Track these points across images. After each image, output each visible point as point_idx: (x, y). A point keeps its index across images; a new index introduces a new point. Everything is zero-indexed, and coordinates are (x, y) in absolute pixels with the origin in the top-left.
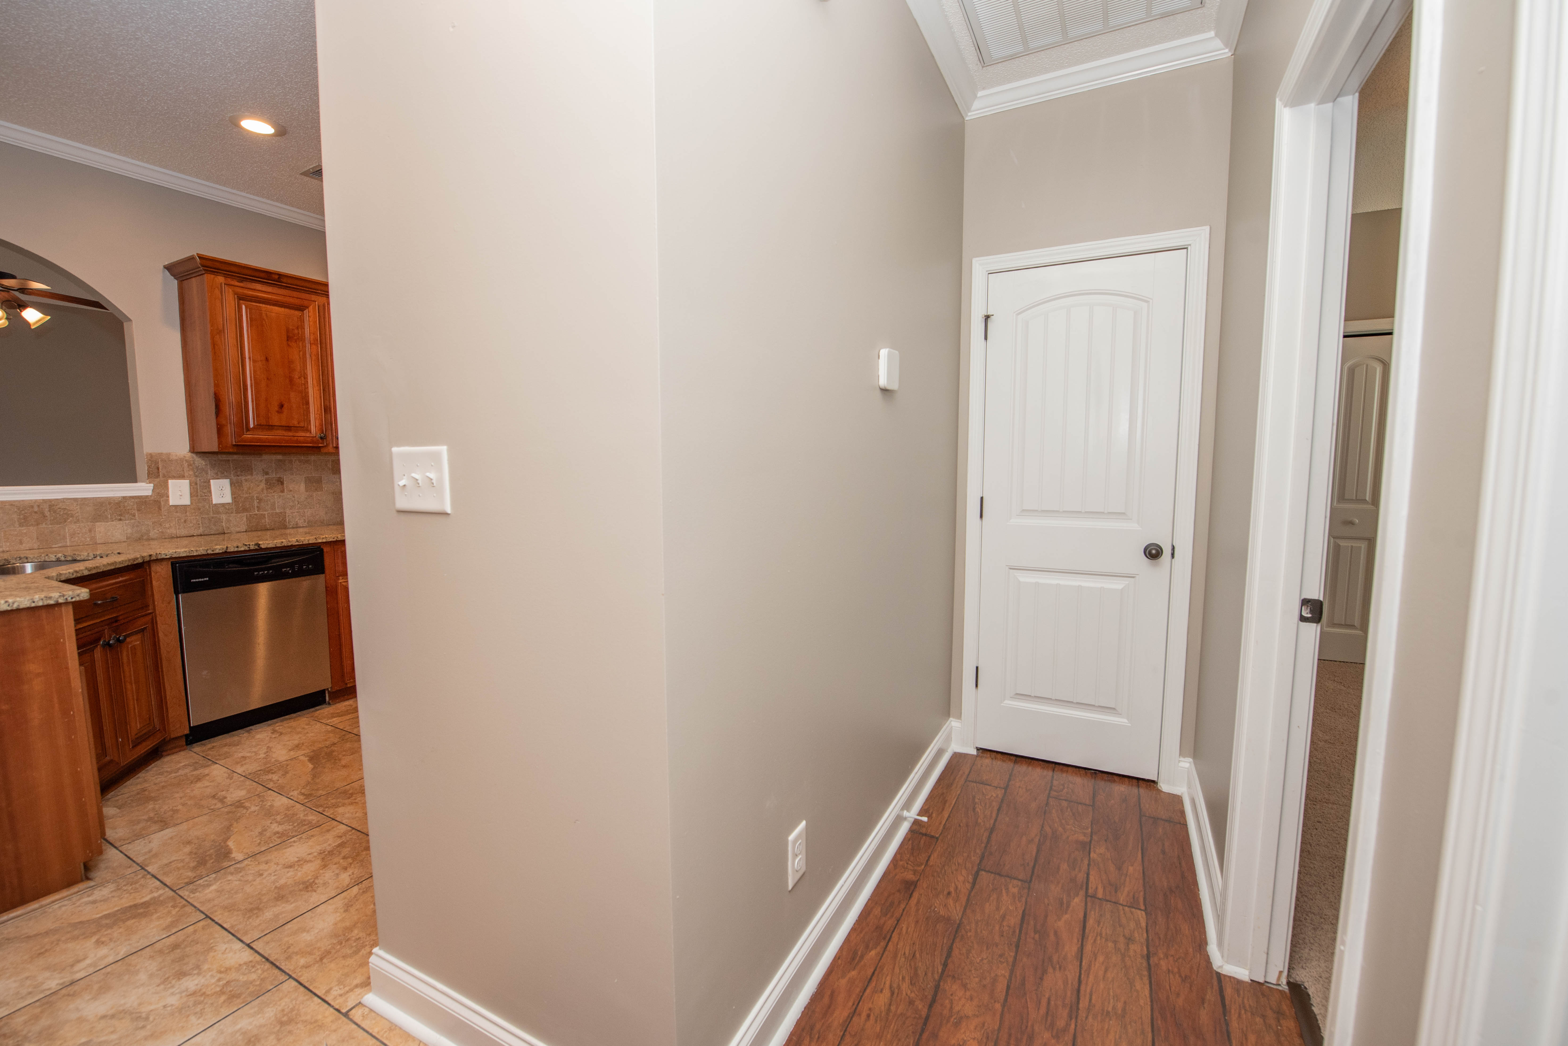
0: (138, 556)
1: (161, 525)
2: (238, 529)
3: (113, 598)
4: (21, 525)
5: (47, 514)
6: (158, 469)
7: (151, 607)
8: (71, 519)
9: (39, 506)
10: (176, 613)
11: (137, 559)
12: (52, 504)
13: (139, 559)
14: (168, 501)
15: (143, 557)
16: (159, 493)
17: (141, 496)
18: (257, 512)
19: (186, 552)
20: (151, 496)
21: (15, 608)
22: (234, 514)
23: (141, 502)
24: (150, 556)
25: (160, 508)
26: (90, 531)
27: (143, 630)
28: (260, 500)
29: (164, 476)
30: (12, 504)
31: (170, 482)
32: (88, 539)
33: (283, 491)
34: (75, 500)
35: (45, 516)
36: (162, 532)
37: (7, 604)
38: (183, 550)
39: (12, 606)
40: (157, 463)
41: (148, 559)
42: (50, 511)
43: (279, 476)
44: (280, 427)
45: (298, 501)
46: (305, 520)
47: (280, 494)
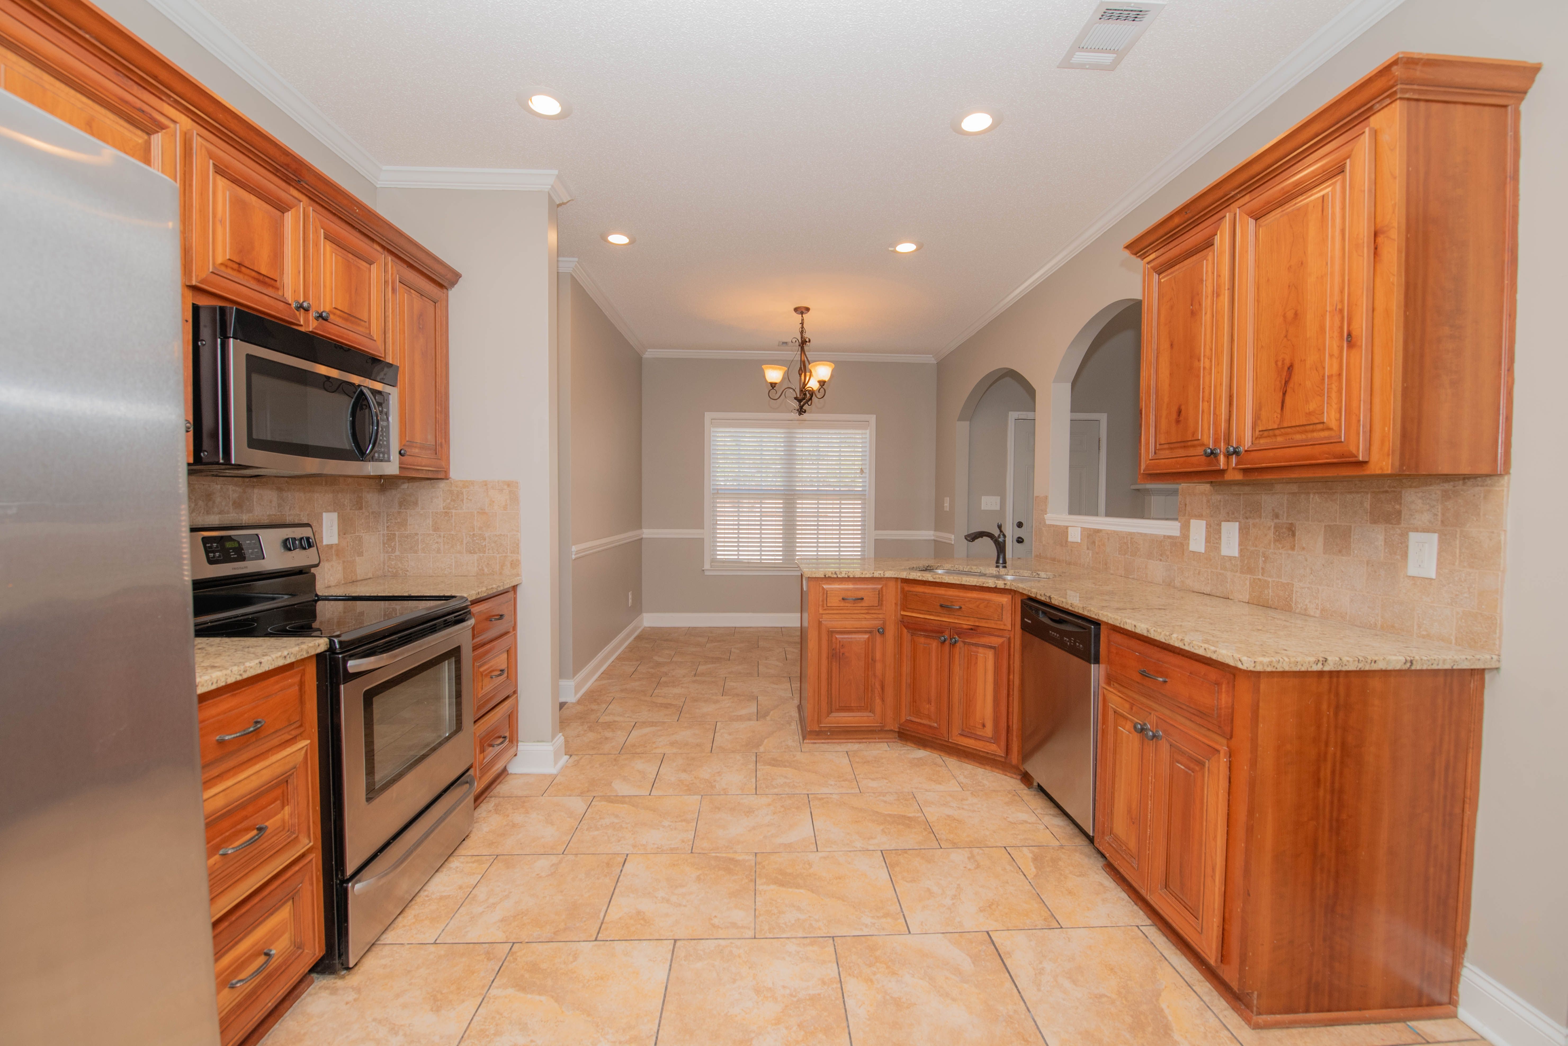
1: (1183, 573)
2: (1241, 597)
6: (1186, 505)
8: (1138, 553)
14: (1189, 545)
16: (1184, 534)
17: (1173, 536)
18: (1260, 577)
20: (1179, 537)
22: (1238, 574)
23: (1173, 543)
25: (1183, 554)
26: (1146, 567)
27: (991, 648)
28: (1266, 558)
29: (1189, 514)
30: (1117, 533)
31: (1192, 521)
32: (1145, 576)
33: (1293, 548)
34: (1141, 534)
36: (1183, 582)
40: (1185, 498)
43: (1290, 522)
44: (1179, 445)
45: (1311, 569)
46: (1317, 604)
47: (1290, 552)
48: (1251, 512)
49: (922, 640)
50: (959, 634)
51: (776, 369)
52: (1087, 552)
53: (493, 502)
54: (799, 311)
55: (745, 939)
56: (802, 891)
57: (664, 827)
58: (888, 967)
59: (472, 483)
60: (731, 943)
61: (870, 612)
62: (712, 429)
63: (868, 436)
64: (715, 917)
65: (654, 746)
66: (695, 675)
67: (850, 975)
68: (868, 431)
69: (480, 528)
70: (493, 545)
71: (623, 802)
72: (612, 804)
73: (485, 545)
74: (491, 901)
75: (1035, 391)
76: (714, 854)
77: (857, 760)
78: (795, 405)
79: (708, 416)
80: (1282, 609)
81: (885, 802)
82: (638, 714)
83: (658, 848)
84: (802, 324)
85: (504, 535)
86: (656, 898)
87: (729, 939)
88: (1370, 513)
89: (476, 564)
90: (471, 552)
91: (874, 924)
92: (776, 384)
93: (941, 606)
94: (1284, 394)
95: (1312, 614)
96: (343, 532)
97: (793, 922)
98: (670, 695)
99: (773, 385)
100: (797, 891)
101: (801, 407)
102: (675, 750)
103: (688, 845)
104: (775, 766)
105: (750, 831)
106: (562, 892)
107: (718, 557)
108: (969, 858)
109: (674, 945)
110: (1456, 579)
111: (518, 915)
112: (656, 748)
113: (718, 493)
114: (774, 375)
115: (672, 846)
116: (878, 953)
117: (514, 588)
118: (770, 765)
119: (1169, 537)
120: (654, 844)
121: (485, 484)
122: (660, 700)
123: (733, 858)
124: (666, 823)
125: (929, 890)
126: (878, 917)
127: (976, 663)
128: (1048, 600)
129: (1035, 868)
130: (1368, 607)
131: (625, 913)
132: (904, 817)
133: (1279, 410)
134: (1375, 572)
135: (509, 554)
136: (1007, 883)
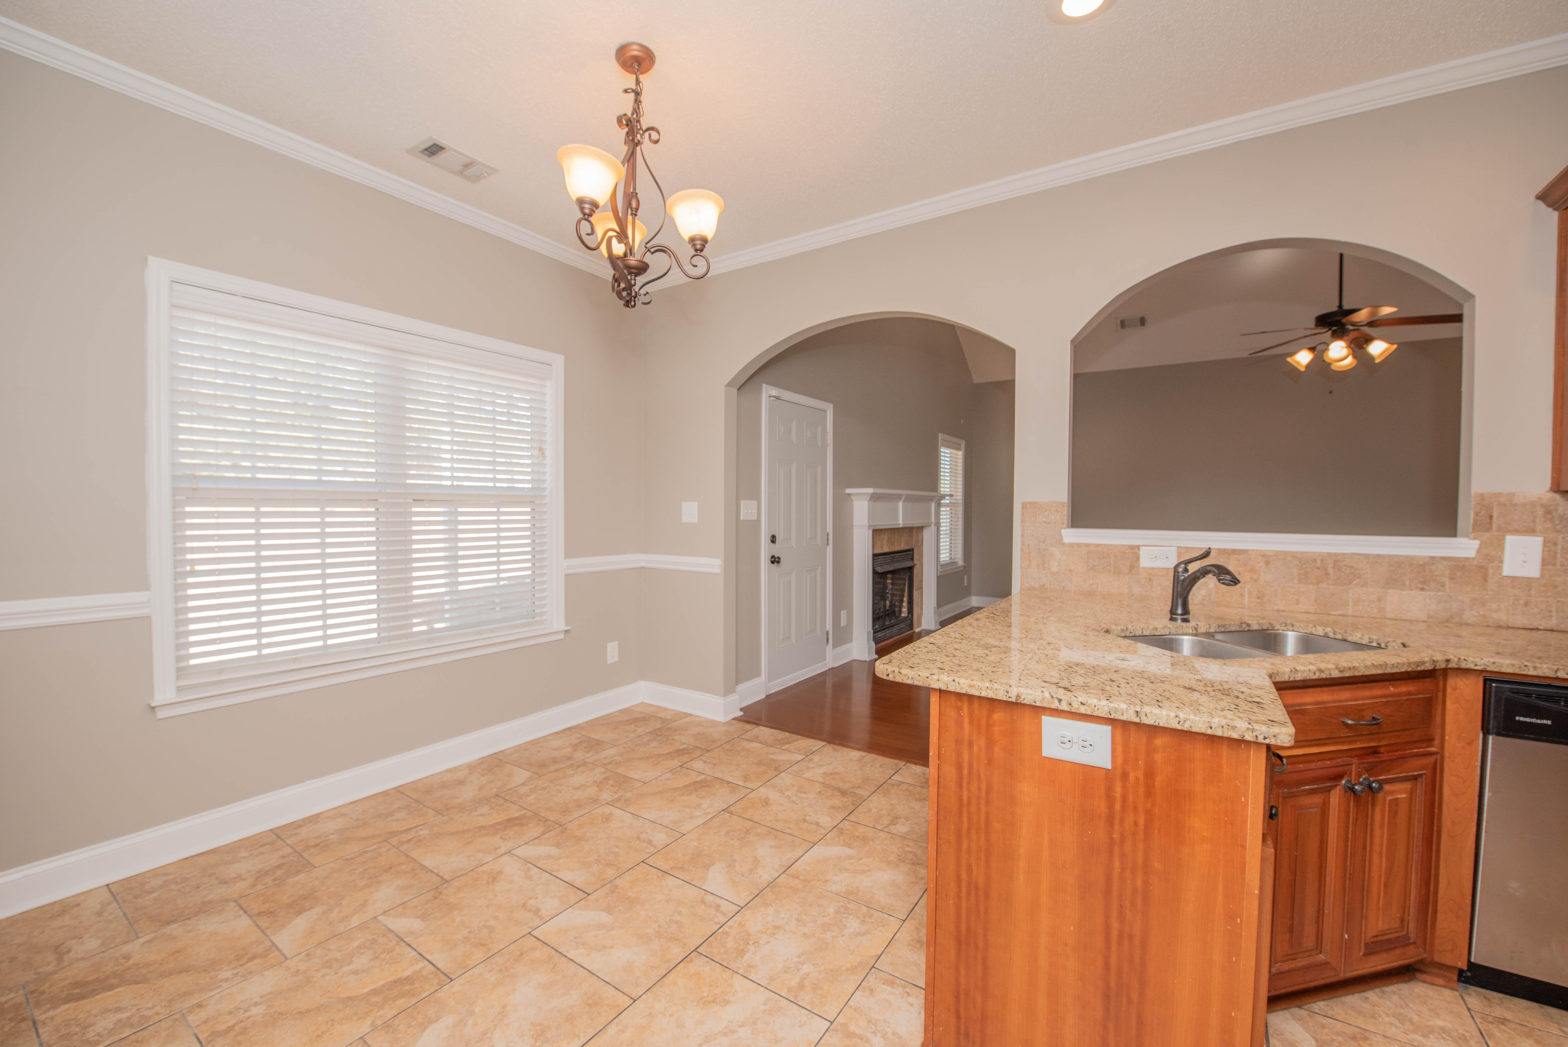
0: (1427, 659)
1: (1483, 604)
3: (1374, 719)
4: (1300, 582)
5: (1331, 571)
6: (1491, 517)
7: (1437, 742)
8: (1357, 580)
9: (1322, 560)
10: (1479, 764)
11: (1424, 663)
12: (1337, 560)
13: (1427, 665)
14: (1499, 568)
15: (1434, 661)
16: (1487, 555)
17: (1458, 558)
19: (1513, 665)
20: (1473, 559)
21: (1186, 729)
23: (1458, 566)
24: (1448, 661)
25: (1485, 579)
26: (1379, 600)
27: (1415, 778)
29: (1500, 529)
30: (1294, 555)
31: (1510, 539)
32: (1375, 611)
34: (1366, 556)
35: (1327, 574)
36: (1484, 616)
37: (1178, 719)
38: (1508, 662)
39: (1183, 725)
40: (1490, 508)
41: (1443, 666)
42: (1334, 568)
49: (1305, 801)
54: (632, 59)
63: (548, 391)
68: (549, 383)
84: (637, 92)
107: (198, 661)
113: (187, 489)
119: (1445, 559)
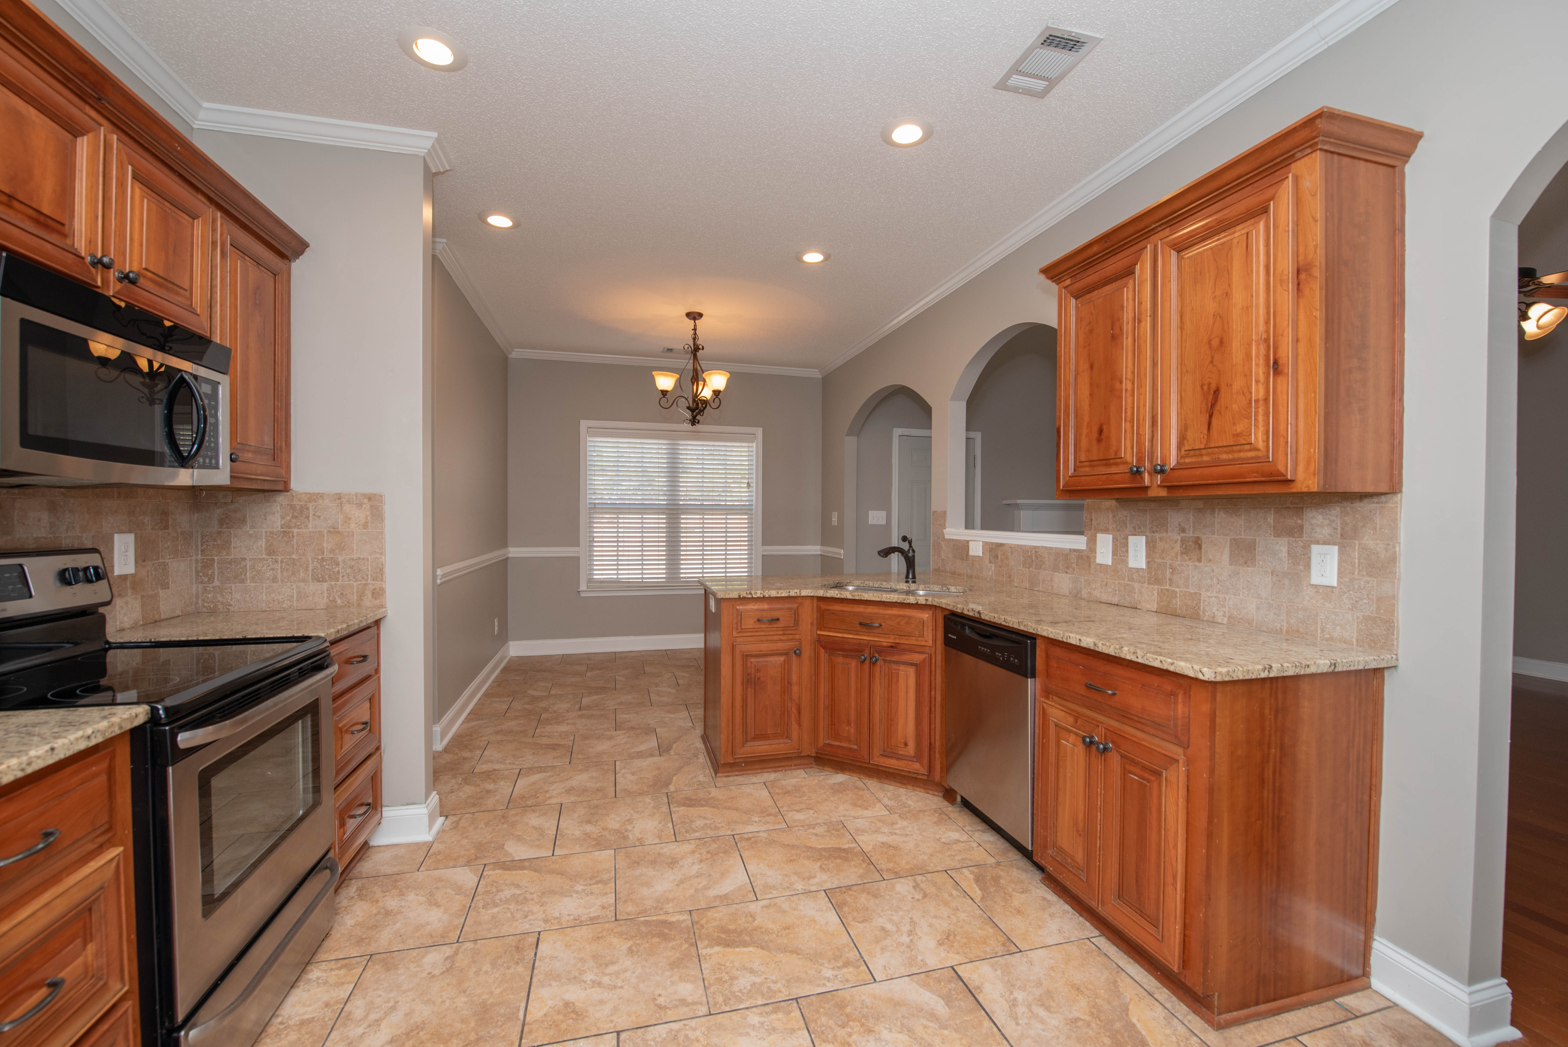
2: (1149, 607)
6: (1092, 520)
9: (1031, 551)
12: (1036, 551)
14: (1095, 558)
16: (1090, 548)
17: (1080, 550)
18: (1168, 587)
20: (1085, 550)
22: (1146, 585)
23: (1080, 556)
25: (1090, 566)
27: (912, 665)
28: (1174, 570)
29: (1095, 528)
31: (1098, 535)
33: (1200, 560)
34: (1046, 548)
36: (1090, 593)
40: (1091, 513)
42: (1035, 556)
43: (1196, 536)
44: (1100, 462)
45: (1218, 579)
46: (1225, 612)
47: (1197, 564)
48: (1157, 527)
49: (840, 660)
50: (879, 653)
51: (668, 375)
52: (990, 565)
53: (350, 519)
54: (692, 317)
55: (699, 1017)
56: (750, 949)
57: (577, 892)
58: (862, 1025)
59: (321, 496)
60: (685, 1025)
61: (786, 632)
62: (589, 439)
63: (754, 449)
64: (660, 995)
65: (548, 795)
66: (580, 709)
67: (824, 1041)
68: (754, 445)
69: (332, 551)
70: (348, 571)
71: (523, 868)
72: (508, 872)
73: (338, 572)
74: (373, 1017)
75: (930, 408)
76: (642, 919)
77: (777, 791)
78: (688, 415)
79: (584, 424)
80: (1191, 618)
81: (816, 835)
82: (521, 759)
83: (575, 919)
84: (695, 329)
85: (364, 559)
86: (585, 982)
87: (681, 1020)
88: (1274, 527)
89: (326, 595)
90: (318, 580)
91: (836, 976)
92: (667, 391)
93: (861, 624)
94: (1211, 416)
95: (1220, 621)
96: (141, 558)
97: (749, 988)
98: (556, 734)
99: (664, 393)
100: (745, 949)
101: (694, 418)
102: (573, 799)
103: (610, 911)
104: (691, 806)
105: (678, 885)
106: (465, 992)
107: (595, 577)
108: (914, 887)
109: (618, 1039)
110: (1356, 586)
111: (412, 1031)
112: (549, 798)
113: (594, 508)
114: (665, 382)
115: (592, 915)
116: (848, 1010)
117: (377, 623)
118: (685, 806)
119: (1075, 550)
120: (569, 915)
121: (339, 497)
122: (544, 741)
123: (666, 921)
124: (579, 888)
125: (883, 929)
126: (838, 968)
127: (897, 681)
128: (977, 615)
129: (980, 890)
130: (1274, 614)
131: (550, 1007)
132: (839, 849)
133: (1206, 431)
134: (1280, 581)
135: (369, 581)
136: (958, 909)
